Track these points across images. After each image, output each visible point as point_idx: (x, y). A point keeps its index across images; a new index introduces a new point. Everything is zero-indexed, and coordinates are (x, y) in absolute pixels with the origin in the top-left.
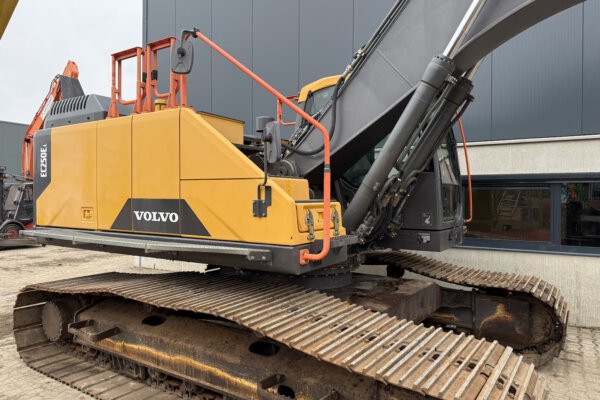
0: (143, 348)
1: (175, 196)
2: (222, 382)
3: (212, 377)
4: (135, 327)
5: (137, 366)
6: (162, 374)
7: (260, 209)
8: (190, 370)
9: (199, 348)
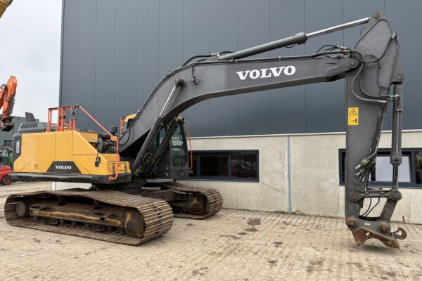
0: (58, 213)
1: (70, 160)
2: (84, 219)
3: (81, 218)
4: (55, 206)
5: (55, 220)
6: (65, 221)
7: (97, 164)
8: (74, 217)
9: (77, 210)
